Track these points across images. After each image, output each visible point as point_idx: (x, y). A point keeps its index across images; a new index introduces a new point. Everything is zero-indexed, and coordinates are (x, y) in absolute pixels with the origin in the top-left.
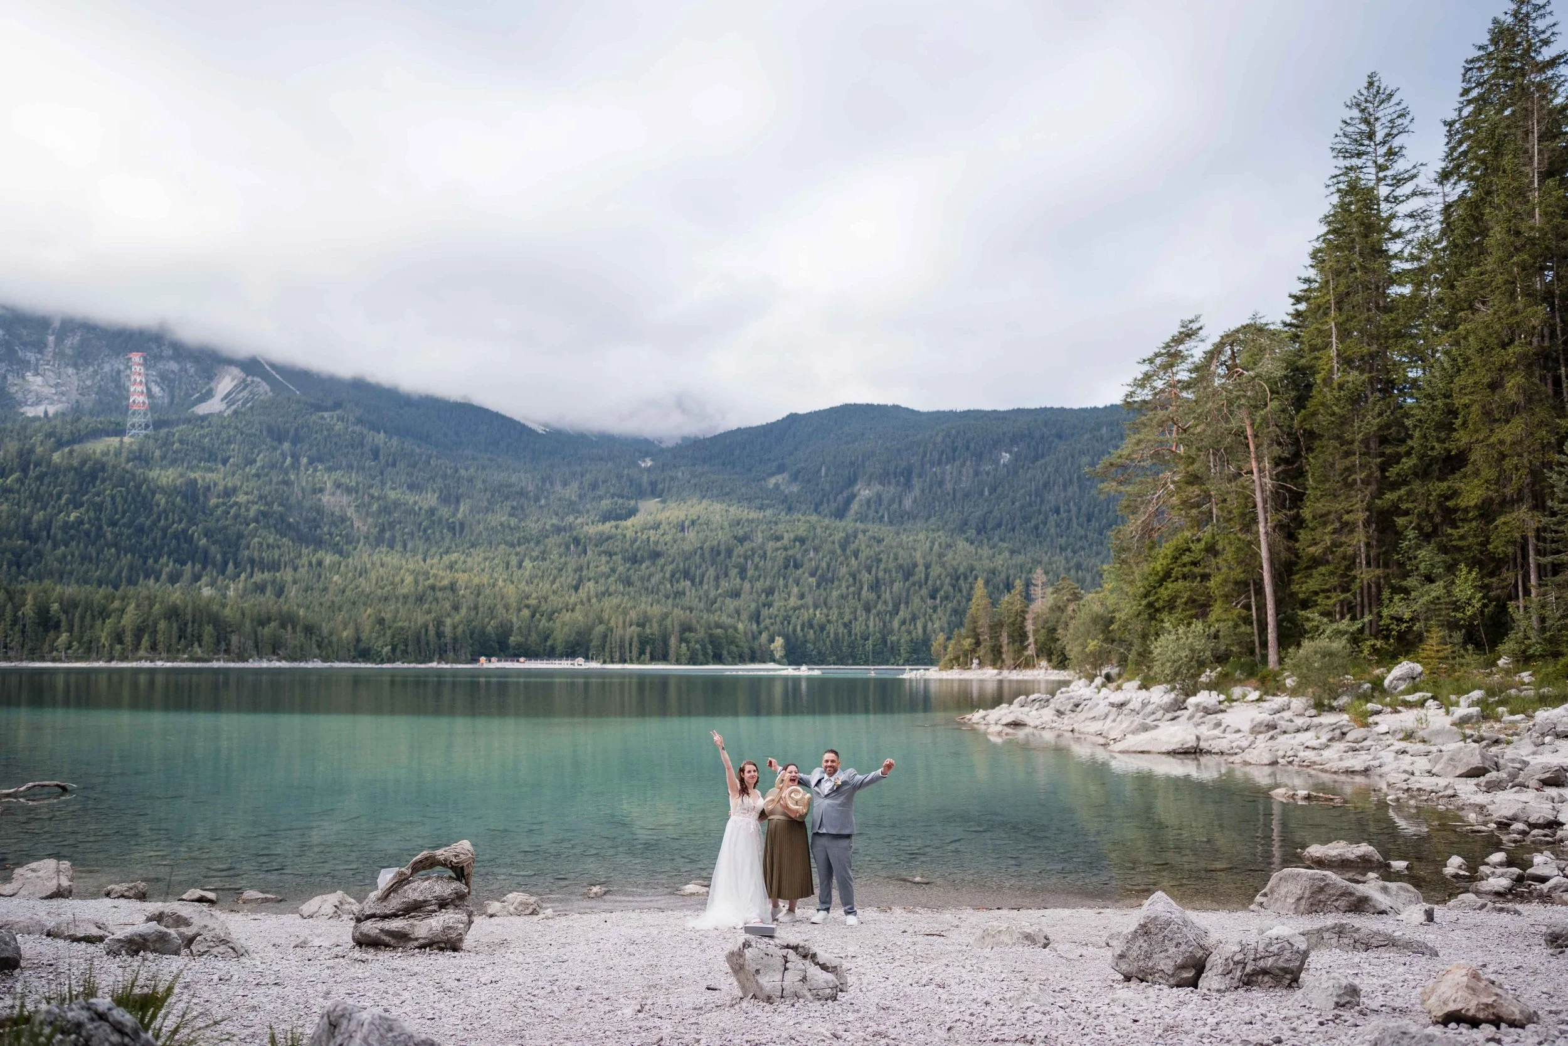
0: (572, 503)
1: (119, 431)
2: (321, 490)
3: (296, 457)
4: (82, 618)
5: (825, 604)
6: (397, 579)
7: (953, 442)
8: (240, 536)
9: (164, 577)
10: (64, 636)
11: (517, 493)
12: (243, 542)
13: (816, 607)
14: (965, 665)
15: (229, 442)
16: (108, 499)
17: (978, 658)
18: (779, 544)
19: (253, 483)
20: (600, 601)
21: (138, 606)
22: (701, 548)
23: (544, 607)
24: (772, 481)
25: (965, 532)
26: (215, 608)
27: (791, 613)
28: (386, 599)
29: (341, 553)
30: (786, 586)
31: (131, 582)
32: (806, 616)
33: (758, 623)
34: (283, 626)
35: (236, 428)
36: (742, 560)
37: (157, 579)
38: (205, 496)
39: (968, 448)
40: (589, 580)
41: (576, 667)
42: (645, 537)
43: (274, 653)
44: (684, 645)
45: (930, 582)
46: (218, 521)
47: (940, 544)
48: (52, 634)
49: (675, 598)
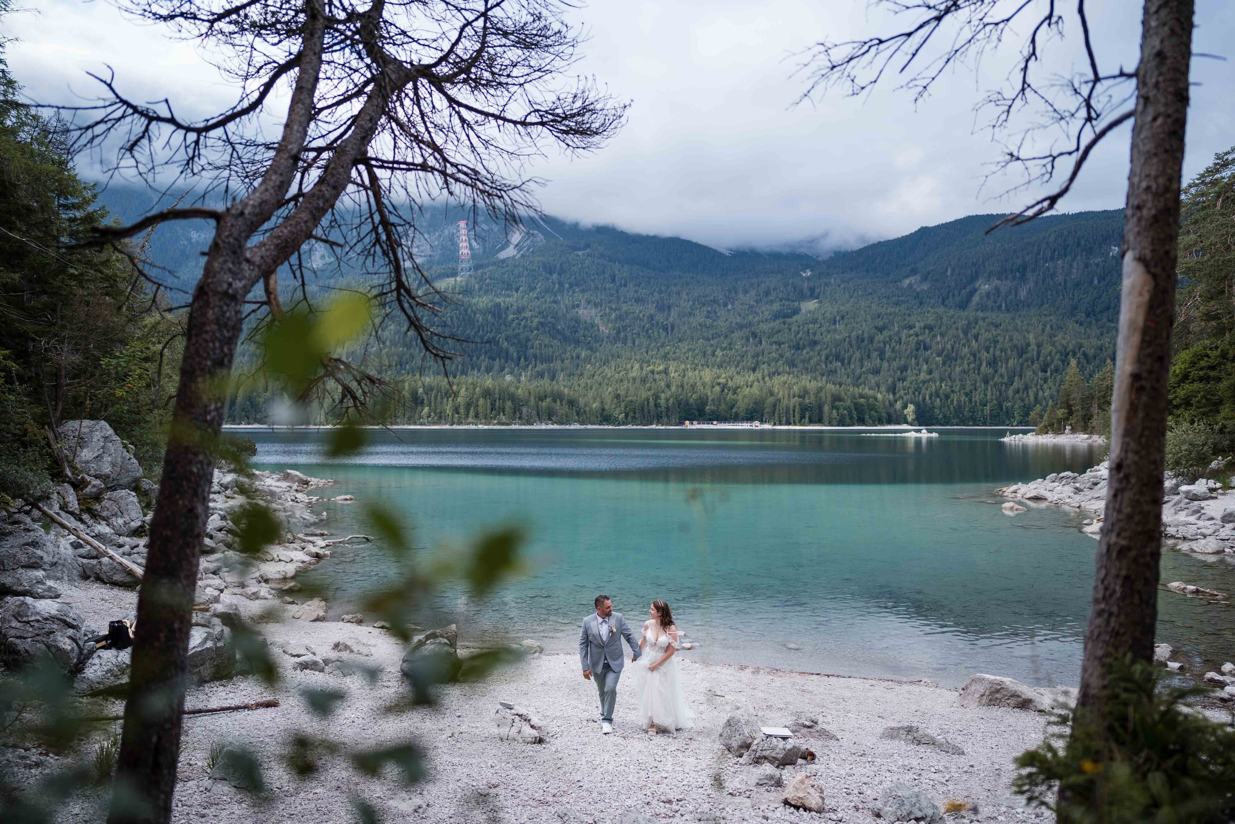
0: (751, 307)
1: (454, 274)
2: (578, 306)
3: (561, 284)
4: (436, 397)
5: (950, 378)
6: (629, 366)
7: (1065, 240)
8: (528, 340)
9: (483, 368)
10: (426, 409)
11: (711, 301)
12: (530, 344)
13: (942, 380)
14: (1059, 431)
15: (519, 276)
16: (449, 319)
17: (1071, 425)
18: (912, 332)
19: (536, 303)
20: (771, 379)
21: (467, 389)
22: (849, 337)
23: (730, 384)
24: (907, 281)
25: (1075, 316)
26: (512, 389)
27: (921, 385)
28: (621, 381)
29: (591, 349)
30: (917, 364)
31: (464, 373)
32: (934, 388)
33: (894, 394)
34: (554, 401)
35: (523, 266)
36: (882, 345)
37: (479, 371)
38: (506, 314)
39: (1079, 245)
40: (764, 363)
41: (754, 428)
42: (806, 329)
43: (550, 419)
44: (834, 411)
45: (1041, 359)
46: (514, 330)
47: (1051, 327)
48: (419, 408)
49: (828, 376)
